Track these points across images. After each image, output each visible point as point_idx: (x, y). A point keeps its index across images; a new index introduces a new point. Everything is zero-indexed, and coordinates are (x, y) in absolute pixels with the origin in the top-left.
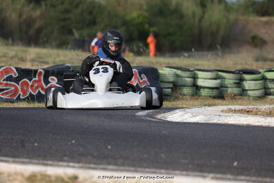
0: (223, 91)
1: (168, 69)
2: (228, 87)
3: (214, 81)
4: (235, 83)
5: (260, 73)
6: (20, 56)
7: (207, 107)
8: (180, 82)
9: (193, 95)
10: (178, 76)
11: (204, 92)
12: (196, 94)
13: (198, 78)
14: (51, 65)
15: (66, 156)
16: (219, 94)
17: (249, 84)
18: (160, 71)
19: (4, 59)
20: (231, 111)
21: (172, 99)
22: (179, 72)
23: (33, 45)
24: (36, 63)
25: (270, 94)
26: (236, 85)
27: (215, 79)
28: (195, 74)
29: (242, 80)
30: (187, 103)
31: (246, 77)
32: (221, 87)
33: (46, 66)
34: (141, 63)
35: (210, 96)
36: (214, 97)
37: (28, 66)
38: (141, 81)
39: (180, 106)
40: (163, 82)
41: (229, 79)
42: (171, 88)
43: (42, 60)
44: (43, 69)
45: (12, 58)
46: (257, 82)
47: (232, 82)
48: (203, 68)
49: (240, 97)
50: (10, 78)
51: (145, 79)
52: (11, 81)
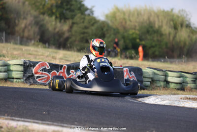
0: (184, 85)
1: (149, 69)
2: (187, 83)
3: (178, 79)
4: (192, 81)
6: (51, 55)
7: (171, 95)
8: (156, 78)
9: (164, 87)
10: (155, 74)
11: (172, 86)
12: (166, 86)
13: (168, 76)
14: (72, 63)
15: (76, 121)
16: (182, 87)
18: (143, 70)
19: (42, 57)
20: (187, 98)
21: (150, 88)
22: (156, 71)
23: (62, 49)
24: (63, 61)
27: (179, 77)
28: (167, 73)
30: (160, 92)
32: (183, 83)
33: (69, 63)
34: (132, 64)
35: (175, 88)
36: (178, 89)
37: (57, 62)
38: (130, 76)
39: (155, 94)
40: (145, 77)
41: (189, 78)
42: (150, 82)
43: (67, 59)
44: (67, 65)
45: (47, 56)
47: (190, 80)
48: (172, 70)
49: (195, 90)
50: (44, 70)
51: (133, 75)
52: (45, 71)
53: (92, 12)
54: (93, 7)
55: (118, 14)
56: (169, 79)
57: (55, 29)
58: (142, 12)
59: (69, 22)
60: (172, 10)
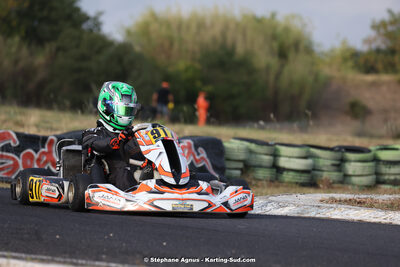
0: (316, 176)
1: (238, 142)
2: (323, 171)
3: (303, 161)
4: (333, 165)
5: (369, 151)
7: (299, 195)
8: (254, 160)
9: (271, 181)
10: (251, 152)
11: (287, 177)
12: (277, 179)
13: (280, 156)
16: (310, 180)
17: (353, 167)
18: (226, 144)
20: (334, 201)
22: (253, 146)
25: (384, 183)
26: (335, 168)
27: (305, 158)
28: (276, 150)
29: (343, 160)
31: (351, 156)
32: (314, 169)
33: (59, 132)
35: (297, 183)
36: (303, 185)
37: (32, 131)
38: (197, 157)
40: (228, 160)
41: (326, 159)
42: (241, 169)
44: (56, 136)
46: (365, 164)
47: (329, 163)
48: (287, 142)
49: (340, 185)
50: (7, 148)
51: (204, 154)
52: (8, 151)
53: (98, 25)
54: (100, 13)
55: (154, 27)
56: (283, 162)
57: (16, 62)
58: (208, 22)
59: (50, 47)
60: (273, 15)
